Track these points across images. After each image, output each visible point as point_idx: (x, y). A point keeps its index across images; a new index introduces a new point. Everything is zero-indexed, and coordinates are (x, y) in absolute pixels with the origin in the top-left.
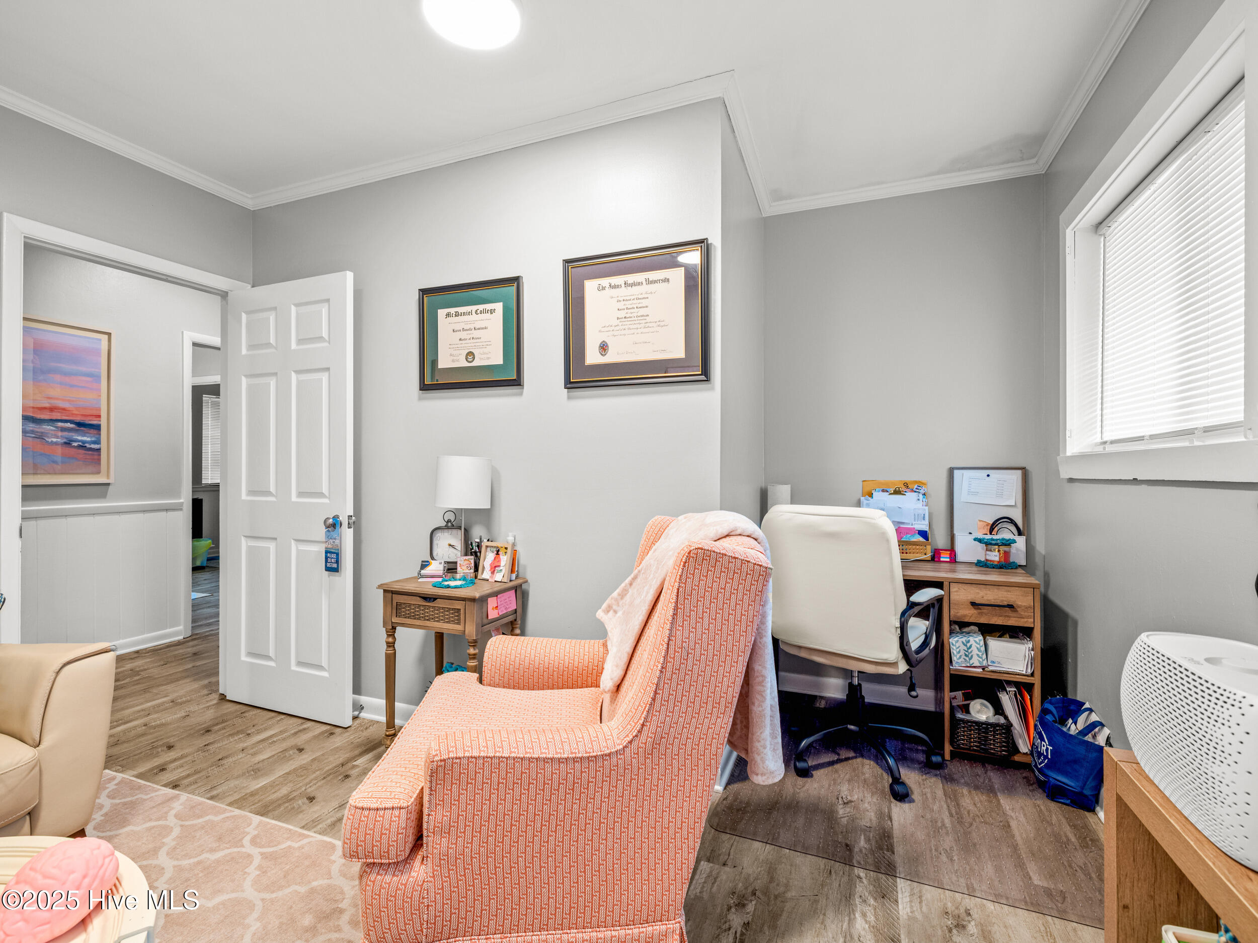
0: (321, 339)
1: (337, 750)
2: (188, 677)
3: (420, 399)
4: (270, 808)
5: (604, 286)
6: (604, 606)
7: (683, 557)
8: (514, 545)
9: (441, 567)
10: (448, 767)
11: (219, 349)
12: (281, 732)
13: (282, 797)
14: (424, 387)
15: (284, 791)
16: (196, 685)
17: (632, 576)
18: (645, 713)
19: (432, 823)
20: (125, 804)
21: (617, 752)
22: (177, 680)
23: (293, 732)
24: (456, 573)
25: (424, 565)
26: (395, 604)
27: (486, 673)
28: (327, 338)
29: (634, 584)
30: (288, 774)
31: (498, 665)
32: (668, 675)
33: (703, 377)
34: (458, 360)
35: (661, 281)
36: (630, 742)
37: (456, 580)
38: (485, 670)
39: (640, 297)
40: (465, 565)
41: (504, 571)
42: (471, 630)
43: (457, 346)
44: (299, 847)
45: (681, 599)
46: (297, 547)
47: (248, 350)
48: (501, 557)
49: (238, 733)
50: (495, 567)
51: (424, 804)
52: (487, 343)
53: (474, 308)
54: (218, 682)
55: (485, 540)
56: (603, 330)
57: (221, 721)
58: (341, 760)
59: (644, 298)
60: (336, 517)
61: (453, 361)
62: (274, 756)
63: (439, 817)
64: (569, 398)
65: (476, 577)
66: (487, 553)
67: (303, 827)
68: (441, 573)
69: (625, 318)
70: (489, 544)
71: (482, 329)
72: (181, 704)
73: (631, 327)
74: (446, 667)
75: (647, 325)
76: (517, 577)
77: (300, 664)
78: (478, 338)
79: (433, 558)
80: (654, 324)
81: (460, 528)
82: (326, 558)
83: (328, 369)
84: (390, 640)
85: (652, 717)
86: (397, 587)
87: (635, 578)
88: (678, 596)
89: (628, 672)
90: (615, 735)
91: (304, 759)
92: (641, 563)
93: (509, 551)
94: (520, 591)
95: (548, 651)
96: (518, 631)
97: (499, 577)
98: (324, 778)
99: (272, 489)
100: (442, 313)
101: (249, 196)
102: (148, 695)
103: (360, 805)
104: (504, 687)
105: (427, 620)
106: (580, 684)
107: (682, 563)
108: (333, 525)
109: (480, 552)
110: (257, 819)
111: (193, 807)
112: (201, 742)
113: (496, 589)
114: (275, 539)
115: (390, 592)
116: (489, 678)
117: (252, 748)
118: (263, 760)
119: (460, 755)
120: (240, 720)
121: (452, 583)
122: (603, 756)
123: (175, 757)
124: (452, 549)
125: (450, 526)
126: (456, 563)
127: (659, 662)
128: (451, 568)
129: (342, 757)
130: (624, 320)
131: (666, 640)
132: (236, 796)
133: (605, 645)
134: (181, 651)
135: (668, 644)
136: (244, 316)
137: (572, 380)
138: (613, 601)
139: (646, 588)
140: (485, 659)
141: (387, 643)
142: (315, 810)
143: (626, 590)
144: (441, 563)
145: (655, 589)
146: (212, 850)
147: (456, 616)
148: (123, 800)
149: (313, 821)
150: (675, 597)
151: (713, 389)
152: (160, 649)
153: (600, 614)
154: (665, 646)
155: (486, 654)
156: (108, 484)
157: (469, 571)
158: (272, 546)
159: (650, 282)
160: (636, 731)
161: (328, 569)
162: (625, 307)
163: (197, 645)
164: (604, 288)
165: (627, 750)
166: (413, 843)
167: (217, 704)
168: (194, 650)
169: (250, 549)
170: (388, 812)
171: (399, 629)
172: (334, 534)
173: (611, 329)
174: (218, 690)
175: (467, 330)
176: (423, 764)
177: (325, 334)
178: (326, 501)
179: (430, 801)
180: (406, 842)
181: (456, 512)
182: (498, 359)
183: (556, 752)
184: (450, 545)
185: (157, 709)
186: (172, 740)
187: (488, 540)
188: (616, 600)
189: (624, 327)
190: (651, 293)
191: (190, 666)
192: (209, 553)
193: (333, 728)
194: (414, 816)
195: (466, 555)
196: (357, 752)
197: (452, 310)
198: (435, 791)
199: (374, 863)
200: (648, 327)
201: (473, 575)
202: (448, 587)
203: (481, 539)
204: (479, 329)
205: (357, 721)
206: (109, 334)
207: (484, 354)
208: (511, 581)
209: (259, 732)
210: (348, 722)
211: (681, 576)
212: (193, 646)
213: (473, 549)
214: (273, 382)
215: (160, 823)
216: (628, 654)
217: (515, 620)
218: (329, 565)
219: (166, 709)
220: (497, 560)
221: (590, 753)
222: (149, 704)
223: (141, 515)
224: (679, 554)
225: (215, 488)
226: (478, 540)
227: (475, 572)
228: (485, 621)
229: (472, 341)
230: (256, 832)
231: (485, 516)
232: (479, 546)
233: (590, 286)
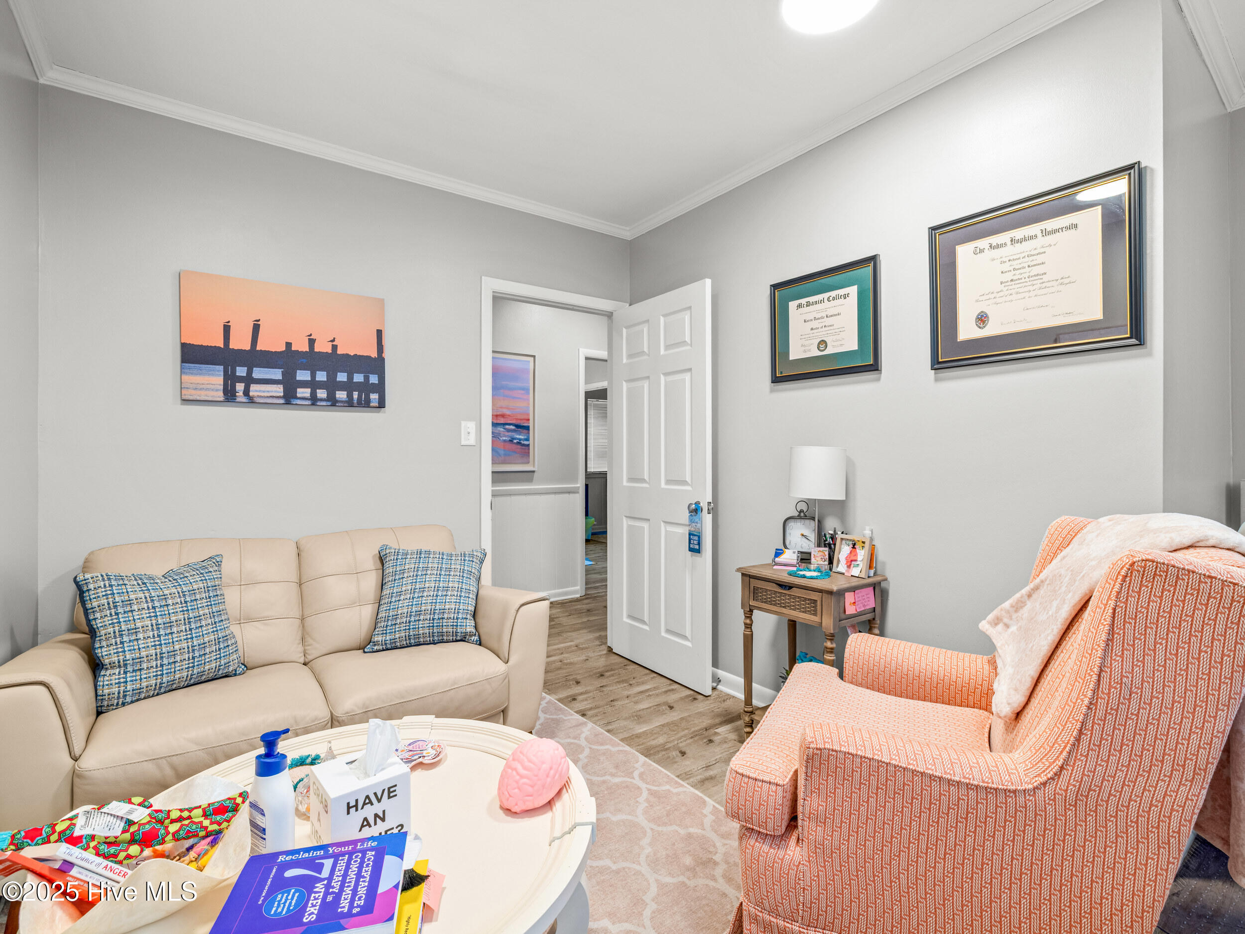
0: (684, 343)
1: (701, 714)
2: (585, 628)
3: (772, 391)
4: (652, 752)
5: (982, 248)
6: (990, 617)
7: (1122, 568)
8: (871, 539)
9: (795, 556)
10: (825, 757)
11: (606, 361)
12: (655, 688)
13: (660, 745)
14: (777, 379)
15: (661, 740)
16: (591, 636)
17: (1031, 586)
18: (1065, 753)
19: (808, 809)
20: (553, 720)
21: (1024, 791)
22: (578, 630)
23: (664, 690)
24: (810, 563)
25: (778, 553)
26: (752, 588)
27: (847, 670)
28: (689, 342)
29: (1034, 596)
30: (663, 726)
31: (861, 664)
32: (1100, 713)
33: (1133, 341)
34: (809, 350)
35: (1064, 229)
36: (1044, 784)
37: (810, 571)
38: (847, 666)
39: (1033, 252)
40: (819, 557)
41: (861, 566)
42: (828, 623)
43: (808, 336)
44: (677, 793)
45: (1119, 622)
46: (666, 528)
47: (627, 359)
48: (858, 551)
49: (623, 681)
50: (852, 561)
51: (799, 787)
52: (840, 330)
53: (826, 295)
54: (606, 636)
55: (839, 533)
56: (981, 298)
57: (610, 669)
58: (704, 725)
59: (1039, 253)
60: (697, 503)
61: (805, 351)
62: (651, 707)
63: (815, 805)
64: (937, 380)
65: (831, 569)
66: (842, 546)
67: (678, 776)
68: (795, 562)
69: (1012, 280)
70: (844, 536)
71: (835, 315)
72: (582, 649)
73: (1021, 290)
74: (800, 656)
75: (1044, 285)
76: (875, 574)
77: (668, 631)
78: (831, 326)
79: (786, 547)
80: (1054, 283)
81: (813, 519)
82: (690, 540)
83: (690, 370)
84: (748, 621)
85: (1075, 761)
86: (754, 572)
87: (1037, 588)
88: (1114, 617)
89: (1033, 700)
90: (1021, 771)
91: (674, 716)
92: (1041, 572)
93: (867, 545)
94: (879, 589)
95: (918, 657)
96: (877, 631)
97: (855, 572)
98: (692, 738)
99: (646, 477)
100: (793, 305)
101: (628, 229)
102: (560, 638)
103: (740, 771)
104: (868, 688)
105: (784, 607)
106: (958, 701)
107: (1120, 577)
108: (695, 510)
109: (835, 545)
110: (642, 759)
111: (596, 735)
112: (598, 683)
113: (853, 584)
114: (649, 520)
115: (748, 577)
116: (851, 675)
117: (634, 697)
118: (643, 709)
119: (837, 748)
120: (624, 671)
121: (808, 574)
122: (1005, 790)
123: (581, 691)
124: (804, 539)
125: (802, 516)
126: (810, 554)
127: (1085, 696)
128: (805, 558)
129: (706, 722)
130: (1010, 283)
131: (1096, 670)
132: (626, 735)
133: (993, 663)
134: (579, 606)
135: (1099, 676)
136: (624, 330)
137: (940, 360)
138: (1003, 613)
139: (1055, 604)
140: (846, 655)
141: (745, 624)
142: (687, 764)
143: (1022, 602)
144: (794, 553)
145: (1072, 604)
146: (612, 775)
147: (812, 607)
148: (551, 717)
149: (685, 773)
150: (1109, 620)
151: (1150, 354)
152: (566, 603)
153: (984, 625)
154: (1095, 677)
155: (847, 650)
156: (534, 472)
157: (822, 563)
158: (645, 525)
159: (1046, 233)
160: (1051, 773)
161: (691, 550)
162: (1011, 268)
163: (589, 603)
164: (982, 251)
165: (1040, 793)
166: (788, 822)
167: (606, 654)
168: (588, 607)
169: (630, 527)
170: (766, 786)
171: (755, 612)
172: (696, 518)
173: (992, 296)
174: (606, 643)
175: (819, 319)
176: (798, 749)
177: (688, 339)
178: (688, 488)
179: (805, 786)
180: (782, 820)
181: (808, 502)
182: (852, 344)
183: (945, 772)
184: (803, 535)
185: (567, 650)
186: (578, 677)
187: (842, 533)
188: (1008, 612)
189: (1010, 292)
190: (1050, 245)
191: (585, 620)
192: (593, 529)
193: (696, 695)
194: (789, 796)
195: (819, 546)
196: (717, 720)
197: (803, 301)
198: (811, 777)
199: (753, 829)
200: (1045, 287)
201: (827, 567)
202: (804, 577)
203: (835, 531)
204: (832, 316)
205: (716, 693)
206: (534, 357)
207: (837, 341)
208: (869, 577)
209: (638, 684)
210: (708, 692)
211: (1118, 593)
212: (586, 604)
213: (826, 540)
214: (646, 384)
215: (576, 741)
216: (1032, 678)
217: (874, 619)
218: (692, 546)
219: (572, 651)
220: (853, 554)
221: (988, 783)
222: (562, 645)
223: (553, 496)
224: (1114, 565)
225: (603, 476)
226: (831, 532)
227: (829, 564)
228: (843, 616)
229: (824, 329)
230: (642, 770)
231: (840, 507)
232: (833, 537)
233: (963, 252)
